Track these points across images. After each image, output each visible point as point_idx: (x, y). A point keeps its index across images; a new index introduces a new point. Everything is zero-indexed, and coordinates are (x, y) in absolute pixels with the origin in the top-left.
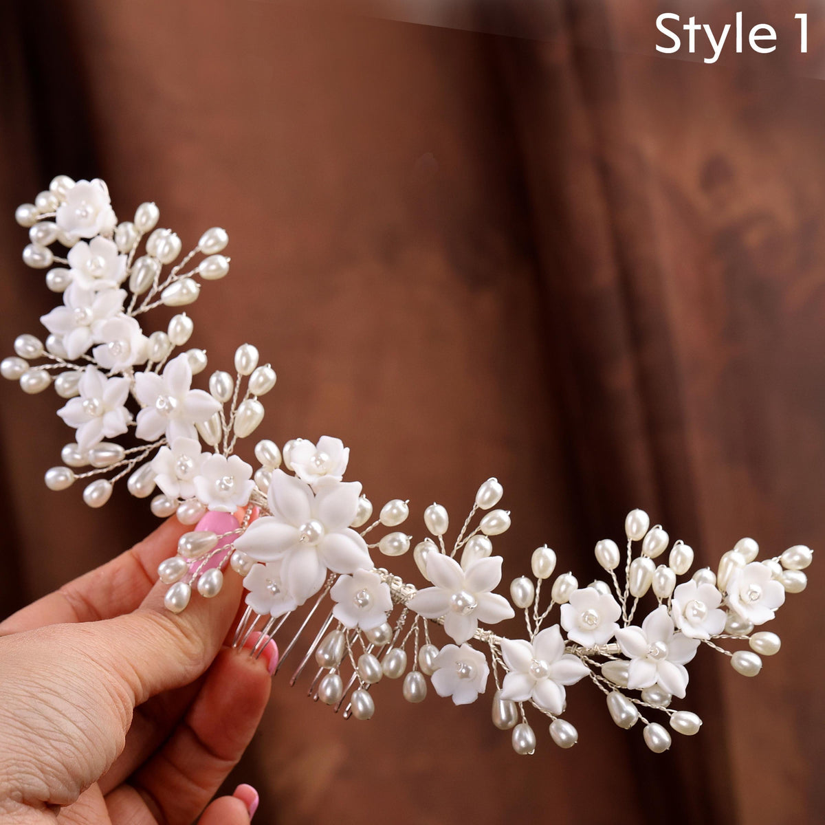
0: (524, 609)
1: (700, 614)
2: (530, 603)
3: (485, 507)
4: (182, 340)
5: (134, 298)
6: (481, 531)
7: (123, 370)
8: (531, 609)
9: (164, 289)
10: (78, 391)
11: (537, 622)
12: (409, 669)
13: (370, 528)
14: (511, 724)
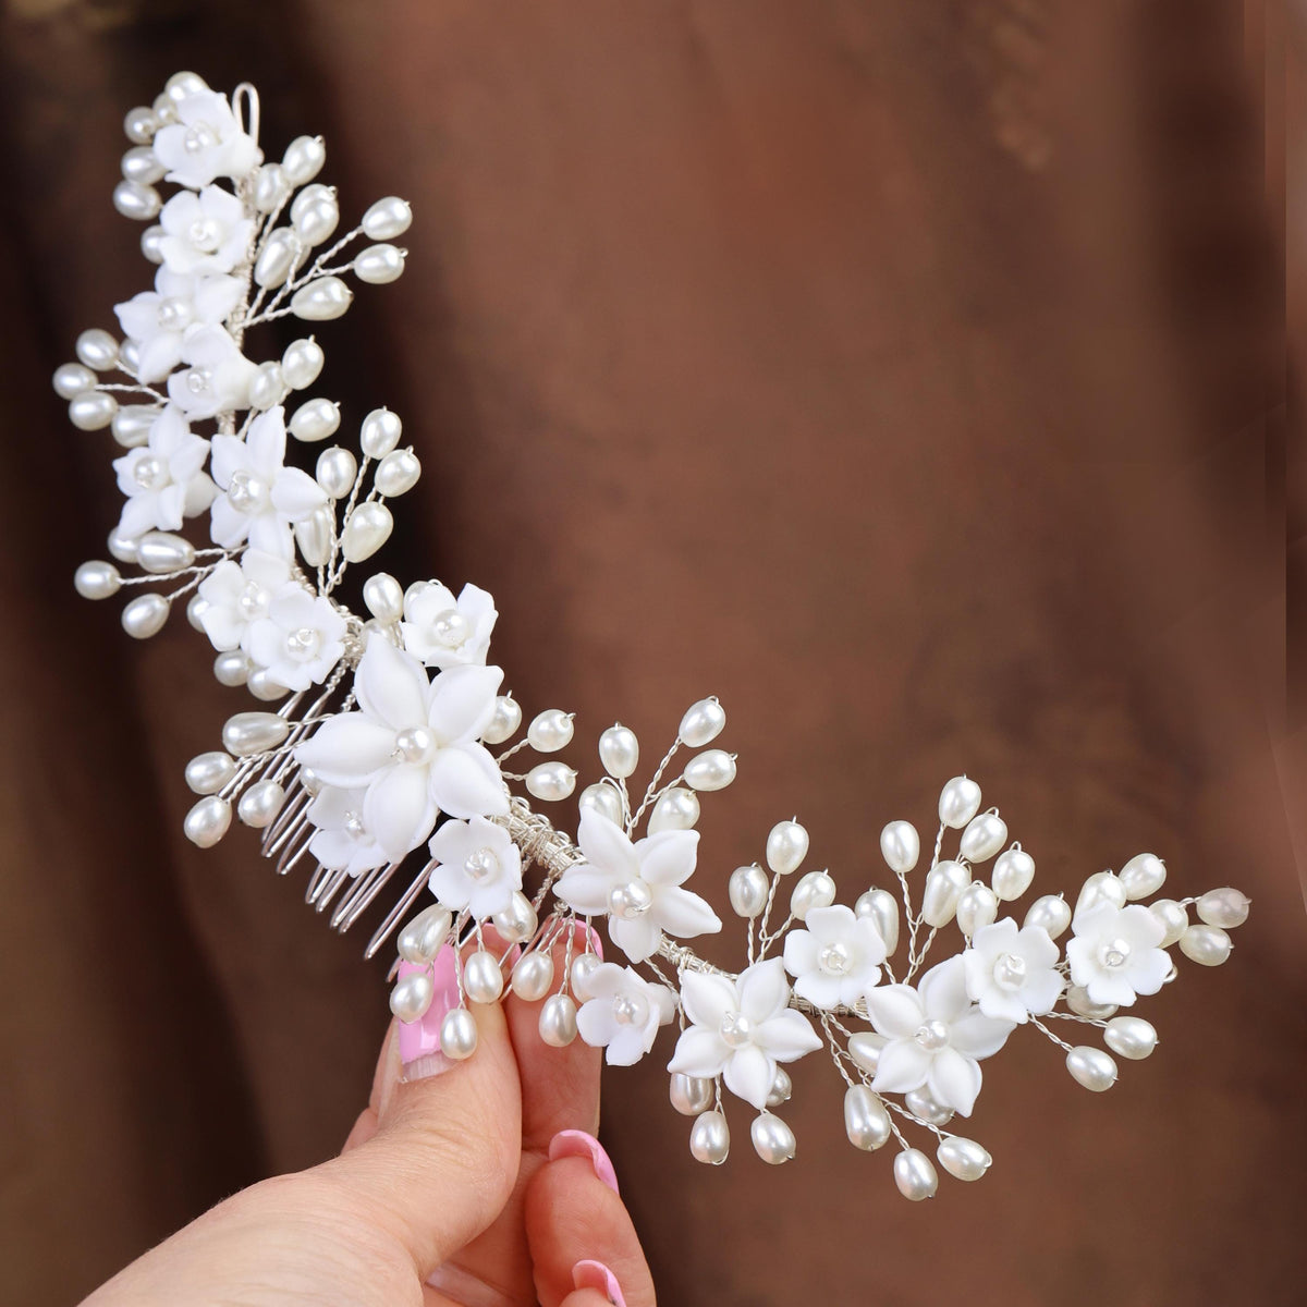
0: (748, 919)
1: (1015, 979)
2: (758, 912)
3: (693, 743)
4: (303, 382)
5: (261, 295)
6: (684, 781)
7: (219, 415)
8: (758, 920)
9: (302, 286)
10: (147, 439)
11: (763, 945)
12: (553, 990)
13: (515, 749)
14: (697, 1107)
